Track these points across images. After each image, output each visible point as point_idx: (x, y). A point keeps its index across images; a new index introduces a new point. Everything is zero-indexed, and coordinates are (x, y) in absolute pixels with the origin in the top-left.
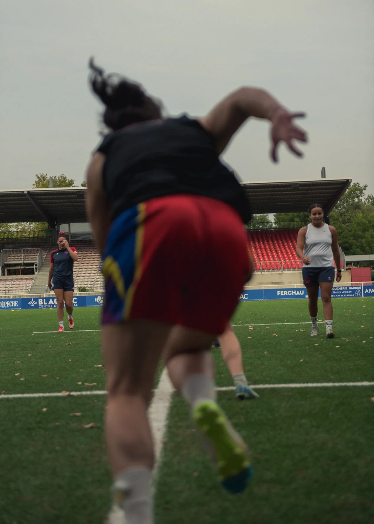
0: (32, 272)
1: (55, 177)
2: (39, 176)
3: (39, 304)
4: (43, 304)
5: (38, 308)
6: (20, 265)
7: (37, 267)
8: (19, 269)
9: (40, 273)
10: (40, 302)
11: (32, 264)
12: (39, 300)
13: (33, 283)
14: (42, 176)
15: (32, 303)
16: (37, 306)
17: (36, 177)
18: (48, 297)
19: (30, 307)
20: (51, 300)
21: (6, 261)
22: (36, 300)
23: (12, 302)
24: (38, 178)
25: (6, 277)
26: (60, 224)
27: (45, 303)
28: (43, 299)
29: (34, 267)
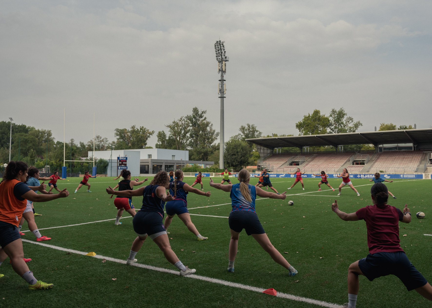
0: (364, 164)
1: (388, 124)
2: (382, 124)
3: (361, 177)
4: (363, 177)
5: (361, 178)
6: (360, 161)
7: (366, 162)
8: (359, 163)
9: (367, 164)
10: (362, 176)
11: (364, 161)
12: (361, 175)
13: (363, 168)
14: (383, 124)
15: (359, 176)
16: (360, 178)
17: (380, 125)
18: (365, 174)
19: (358, 178)
20: (366, 175)
21: (355, 159)
22: (360, 175)
23: (351, 176)
24: (381, 125)
25: (355, 166)
26: (379, 145)
27: (364, 177)
28: (363, 175)
29: (365, 162)
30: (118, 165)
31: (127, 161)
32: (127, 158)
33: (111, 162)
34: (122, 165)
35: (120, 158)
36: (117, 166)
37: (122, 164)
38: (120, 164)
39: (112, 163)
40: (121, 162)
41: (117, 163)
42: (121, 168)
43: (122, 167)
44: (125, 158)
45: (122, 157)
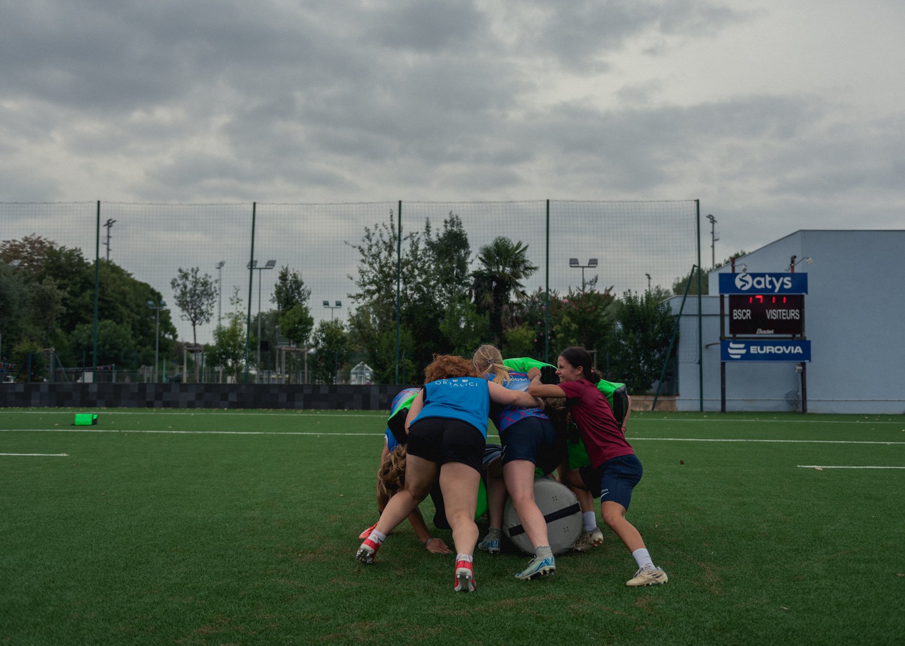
30: (727, 334)
31: (807, 298)
32: (801, 281)
33: (700, 315)
34: (755, 332)
35: (738, 284)
36: (719, 335)
37: (759, 321)
38: (737, 327)
39: (704, 319)
40: (748, 313)
41: (718, 320)
42: (753, 350)
43: (761, 343)
44: (787, 280)
45: (754, 276)
